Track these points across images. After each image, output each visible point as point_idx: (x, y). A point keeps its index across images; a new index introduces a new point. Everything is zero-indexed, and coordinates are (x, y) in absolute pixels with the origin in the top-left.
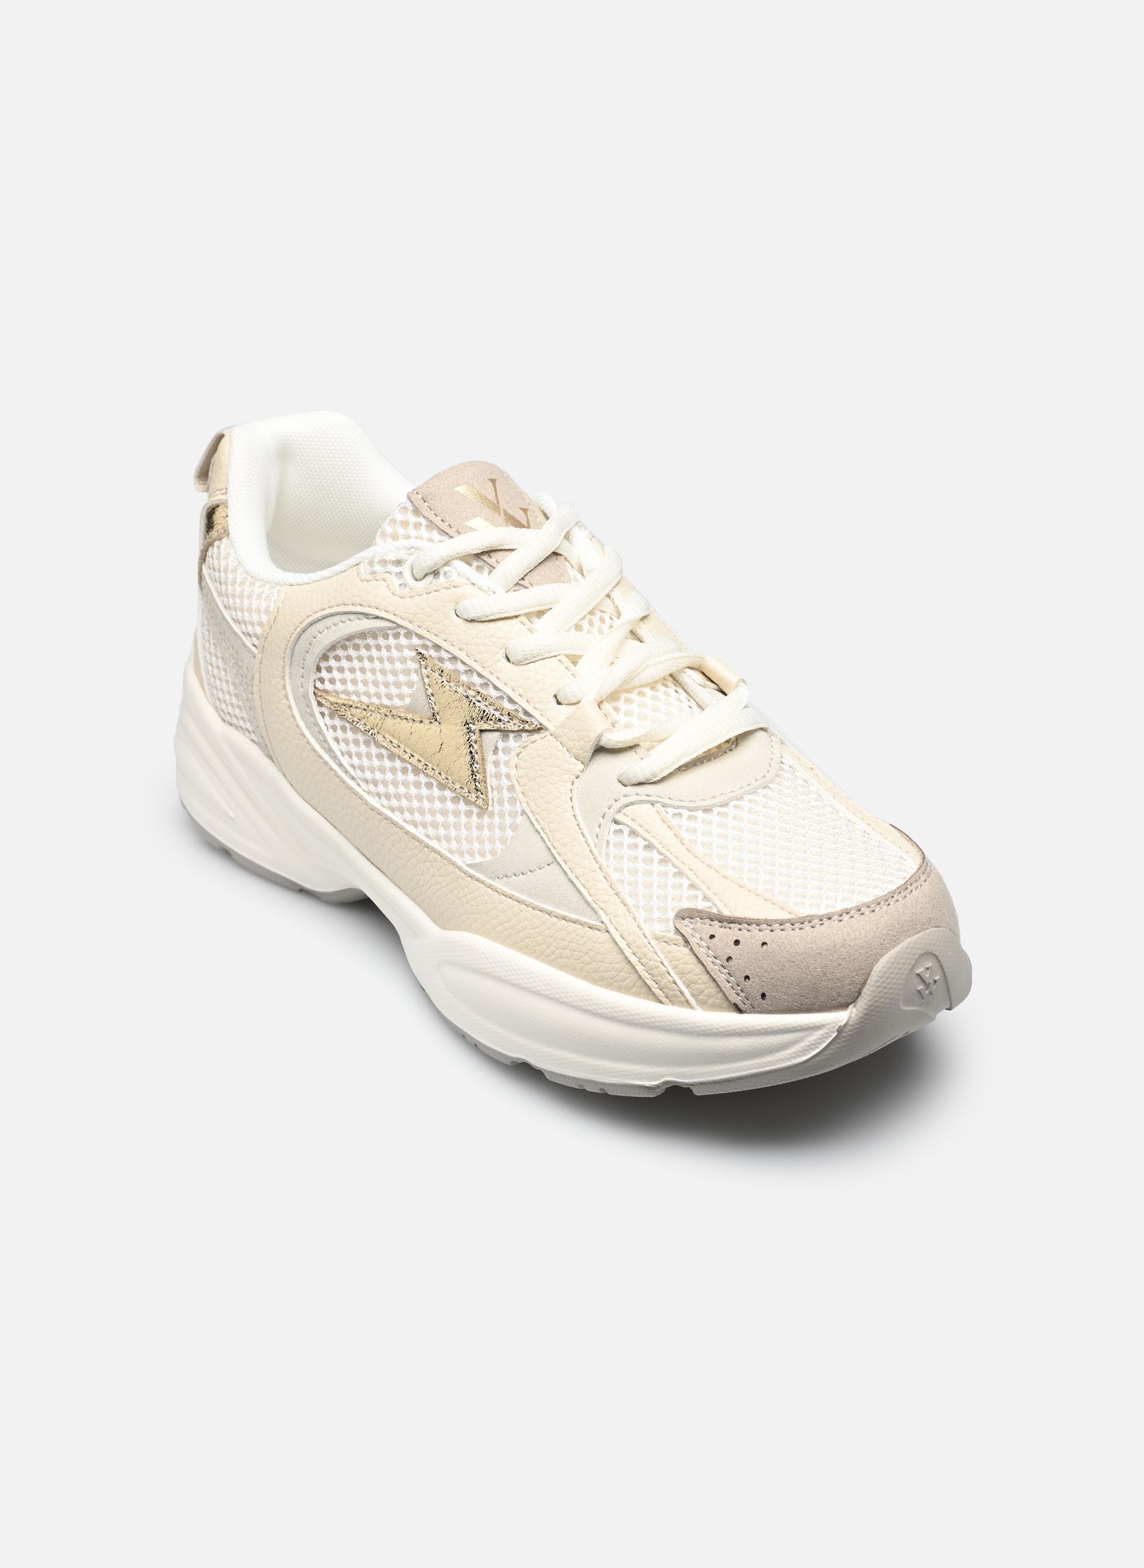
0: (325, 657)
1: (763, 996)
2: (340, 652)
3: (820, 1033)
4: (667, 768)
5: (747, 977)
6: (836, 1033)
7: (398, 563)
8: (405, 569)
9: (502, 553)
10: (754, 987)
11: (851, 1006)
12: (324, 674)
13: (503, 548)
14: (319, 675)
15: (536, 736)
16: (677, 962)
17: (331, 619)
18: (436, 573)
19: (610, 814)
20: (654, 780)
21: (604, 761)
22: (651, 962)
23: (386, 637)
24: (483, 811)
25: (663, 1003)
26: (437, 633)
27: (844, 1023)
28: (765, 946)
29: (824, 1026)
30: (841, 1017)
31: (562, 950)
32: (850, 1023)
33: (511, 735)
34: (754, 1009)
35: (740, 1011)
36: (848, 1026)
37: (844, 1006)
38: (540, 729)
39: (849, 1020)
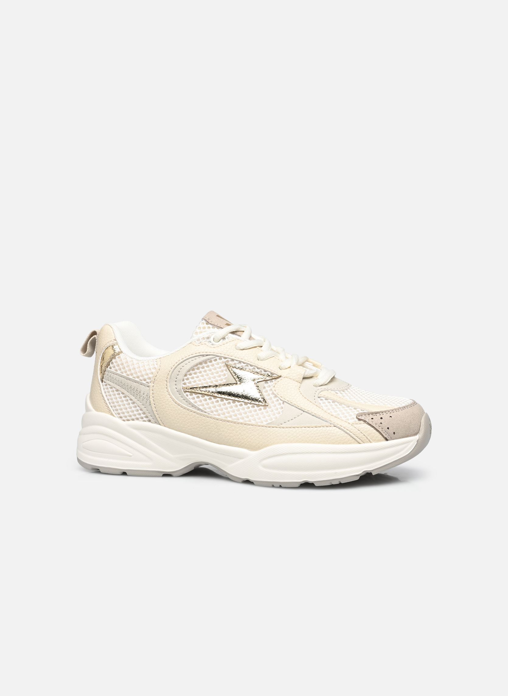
0: (186, 375)
1: (394, 433)
2: (191, 372)
3: (412, 443)
4: (328, 380)
5: (388, 428)
6: (416, 443)
7: (208, 338)
8: (211, 339)
9: (240, 332)
10: (391, 431)
11: (418, 434)
12: (185, 381)
13: (239, 330)
14: (183, 382)
15: (278, 380)
16: (363, 429)
17: (187, 361)
18: (224, 338)
19: (316, 396)
20: (326, 383)
21: (306, 381)
22: (355, 431)
23: (211, 362)
24: (265, 406)
25: (360, 444)
26: (232, 355)
27: (418, 439)
28: (391, 418)
29: (413, 440)
30: (417, 437)
31: (318, 437)
32: (420, 439)
33: (269, 382)
34: (392, 439)
35: (387, 440)
36: (419, 440)
37: (416, 434)
38: (280, 376)
39: (419, 438)
